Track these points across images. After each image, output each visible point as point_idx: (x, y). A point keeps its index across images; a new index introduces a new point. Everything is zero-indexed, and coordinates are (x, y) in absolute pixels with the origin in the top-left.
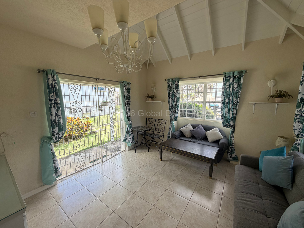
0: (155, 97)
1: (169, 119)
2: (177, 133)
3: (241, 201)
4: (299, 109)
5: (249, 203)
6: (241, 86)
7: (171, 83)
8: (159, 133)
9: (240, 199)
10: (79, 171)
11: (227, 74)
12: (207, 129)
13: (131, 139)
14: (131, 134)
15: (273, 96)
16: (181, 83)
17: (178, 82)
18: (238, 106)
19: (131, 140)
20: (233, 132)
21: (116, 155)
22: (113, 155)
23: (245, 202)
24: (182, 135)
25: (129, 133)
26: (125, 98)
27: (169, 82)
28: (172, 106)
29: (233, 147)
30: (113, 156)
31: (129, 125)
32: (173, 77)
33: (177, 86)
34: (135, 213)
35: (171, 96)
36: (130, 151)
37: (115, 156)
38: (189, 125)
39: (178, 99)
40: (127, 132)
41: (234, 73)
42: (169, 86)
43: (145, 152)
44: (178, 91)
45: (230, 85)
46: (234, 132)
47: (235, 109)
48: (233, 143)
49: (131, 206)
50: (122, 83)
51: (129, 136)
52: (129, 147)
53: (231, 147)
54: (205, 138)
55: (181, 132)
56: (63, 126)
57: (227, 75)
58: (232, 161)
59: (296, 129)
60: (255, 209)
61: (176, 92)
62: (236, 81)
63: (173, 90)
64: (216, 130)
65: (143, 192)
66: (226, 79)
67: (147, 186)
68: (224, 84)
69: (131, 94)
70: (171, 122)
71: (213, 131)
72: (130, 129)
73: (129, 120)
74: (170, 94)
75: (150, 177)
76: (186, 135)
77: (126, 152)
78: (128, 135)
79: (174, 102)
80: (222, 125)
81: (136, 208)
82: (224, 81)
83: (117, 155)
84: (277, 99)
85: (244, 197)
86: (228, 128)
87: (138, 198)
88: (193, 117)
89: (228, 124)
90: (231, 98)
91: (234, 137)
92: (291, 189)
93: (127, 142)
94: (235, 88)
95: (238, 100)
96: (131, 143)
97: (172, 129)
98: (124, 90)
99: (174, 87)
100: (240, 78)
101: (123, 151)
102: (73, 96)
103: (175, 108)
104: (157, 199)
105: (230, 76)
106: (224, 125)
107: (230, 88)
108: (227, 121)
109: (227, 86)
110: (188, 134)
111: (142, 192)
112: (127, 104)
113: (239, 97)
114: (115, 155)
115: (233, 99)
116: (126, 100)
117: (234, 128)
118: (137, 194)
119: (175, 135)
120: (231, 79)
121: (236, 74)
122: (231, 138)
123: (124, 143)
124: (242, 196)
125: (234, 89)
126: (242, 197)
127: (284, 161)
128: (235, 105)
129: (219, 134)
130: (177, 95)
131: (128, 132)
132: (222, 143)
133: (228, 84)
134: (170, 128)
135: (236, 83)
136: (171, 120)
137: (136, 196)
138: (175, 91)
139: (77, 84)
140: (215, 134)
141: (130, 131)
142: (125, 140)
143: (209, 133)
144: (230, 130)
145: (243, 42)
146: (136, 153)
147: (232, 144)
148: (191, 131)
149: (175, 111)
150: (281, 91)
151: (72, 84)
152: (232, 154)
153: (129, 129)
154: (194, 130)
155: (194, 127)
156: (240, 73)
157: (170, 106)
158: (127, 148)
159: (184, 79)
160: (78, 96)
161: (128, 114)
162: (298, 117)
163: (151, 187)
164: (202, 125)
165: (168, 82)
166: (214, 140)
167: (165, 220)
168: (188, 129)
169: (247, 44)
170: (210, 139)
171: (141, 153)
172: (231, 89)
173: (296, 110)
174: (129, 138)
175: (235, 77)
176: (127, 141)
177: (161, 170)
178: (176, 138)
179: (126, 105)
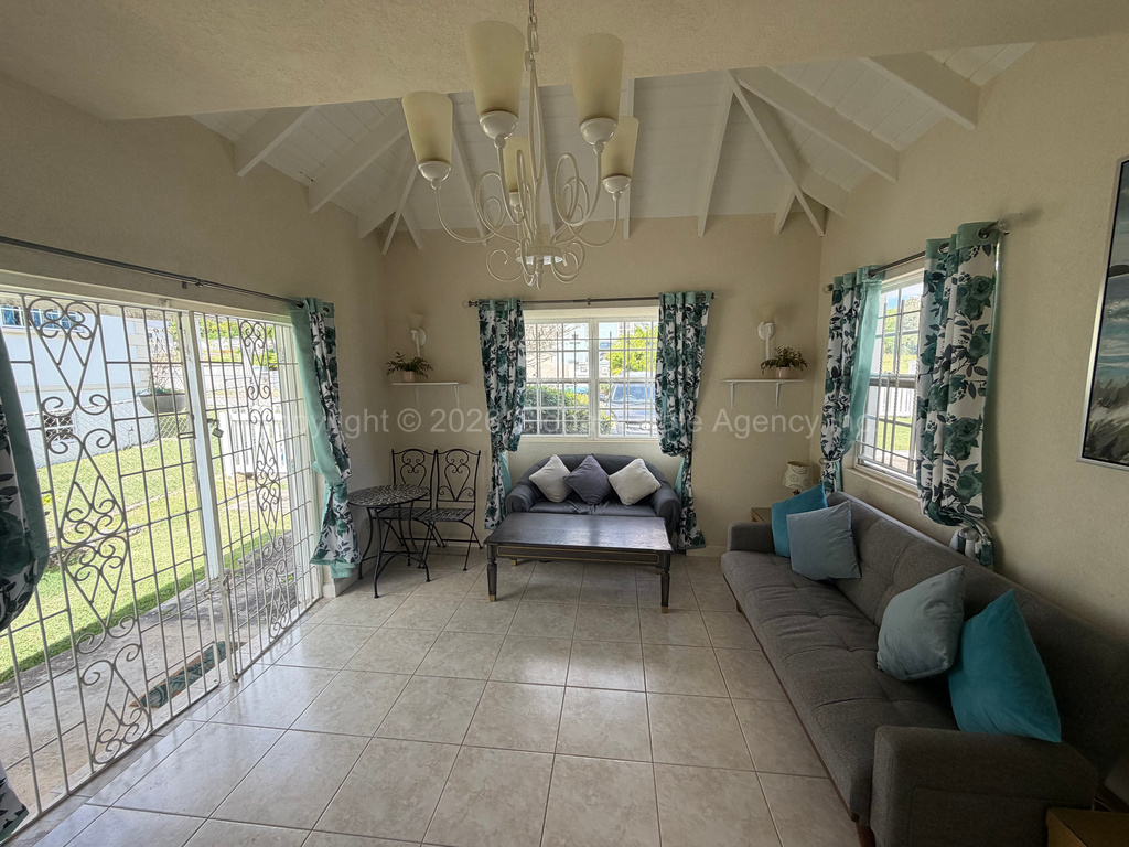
0: (428, 367)
1: (487, 446)
2: (523, 493)
3: (790, 636)
4: (830, 394)
5: (805, 634)
6: (702, 335)
7: (491, 315)
8: (457, 500)
9: (784, 634)
10: (112, 763)
11: (667, 299)
12: (612, 465)
13: (351, 545)
14: (350, 521)
15: (770, 364)
16: (528, 316)
17: (519, 313)
18: (697, 390)
19: (348, 549)
20: (688, 465)
21: (287, 629)
22: (274, 634)
23: (797, 635)
24: (539, 497)
25: (339, 522)
26: (317, 370)
27: (483, 313)
28: (498, 399)
29: (692, 508)
30: (278, 638)
31: (336, 489)
32: (498, 295)
33: (517, 330)
34: (509, 808)
35: (494, 362)
36: (346, 597)
37: (282, 635)
38: (555, 462)
39: (521, 372)
40: (331, 518)
41: (684, 296)
42: (483, 325)
43: (413, 585)
44: (521, 346)
45: (676, 331)
46: (690, 464)
47: (692, 399)
48: (690, 496)
49: (479, 789)
50: (302, 306)
51: (340, 533)
52: (337, 581)
53: (685, 509)
54: (611, 497)
55: (533, 486)
56: (28, 535)
57: (669, 302)
58: (690, 548)
59: (825, 442)
60: (825, 643)
61: (512, 348)
62: (692, 321)
63: (500, 339)
64: (637, 466)
65: (493, 725)
66: (667, 312)
67: (497, 702)
68: (662, 328)
69: (341, 353)
70: (495, 457)
71: (630, 469)
72: (343, 505)
73: (343, 466)
74: (493, 356)
75: (490, 667)
76: (550, 495)
77: (330, 605)
78: (335, 529)
79: (509, 382)
80: (660, 448)
81: (502, 786)
82: (660, 320)
83: (291, 626)
84: (781, 372)
85: (789, 626)
86: (675, 454)
87: (487, 754)
88: (560, 432)
89: (675, 443)
90: (680, 369)
91: (690, 480)
92: (858, 576)
93: (329, 562)
94: (689, 339)
95: (698, 375)
96: (352, 560)
97: (500, 481)
98: (313, 337)
99: (503, 330)
100: (699, 314)
101: (314, 604)
102: (58, 365)
103: (511, 405)
104: (555, 729)
105: (675, 306)
106: (667, 449)
107: (676, 339)
108: (674, 436)
109: (670, 333)
110: (556, 492)
111: (491, 728)
112: (328, 397)
113: (699, 366)
114: (282, 630)
115: (684, 374)
116: (326, 379)
117: (690, 454)
118: (476, 743)
119: (522, 501)
120: (679, 315)
121: (690, 301)
122: (684, 483)
123: (315, 569)
124: (784, 624)
125: (688, 342)
126: (785, 627)
127: (835, 516)
128: (692, 389)
129: (648, 477)
130: (516, 359)
131: (334, 516)
132: (668, 503)
133: (670, 328)
134: (493, 479)
135: (691, 324)
136: (497, 449)
137: (474, 750)
138: (509, 344)
139: (77, 302)
140: (639, 478)
141: (342, 511)
142: (320, 556)
143: (618, 478)
144: (680, 459)
145: (702, 213)
146: (377, 596)
147: (689, 499)
148: (566, 480)
149: (512, 414)
150: (786, 351)
151: (48, 299)
152: (688, 529)
153: (335, 503)
154: (575, 473)
155: (572, 463)
156: (700, 297)
157: (492, 396)
158: (331, 589)
159: (540, 305)
160: (85, 365)
161: (338, 438)
162: (831, 411)
163: (512, 698)
164: (593, 455)
165: (480, 312)
166: (638, 498)
167: (615, 779)
168: (552, 473)
169: (711, 220)
170: (626, 495)
171: (401, 591)
172: (680, 342)
173: (826, 397)
174: (340, 540)
175: (689, 309)
176: (330, 556)
177: (513, 631)
178: (523, 510)
179: (323, 403)
